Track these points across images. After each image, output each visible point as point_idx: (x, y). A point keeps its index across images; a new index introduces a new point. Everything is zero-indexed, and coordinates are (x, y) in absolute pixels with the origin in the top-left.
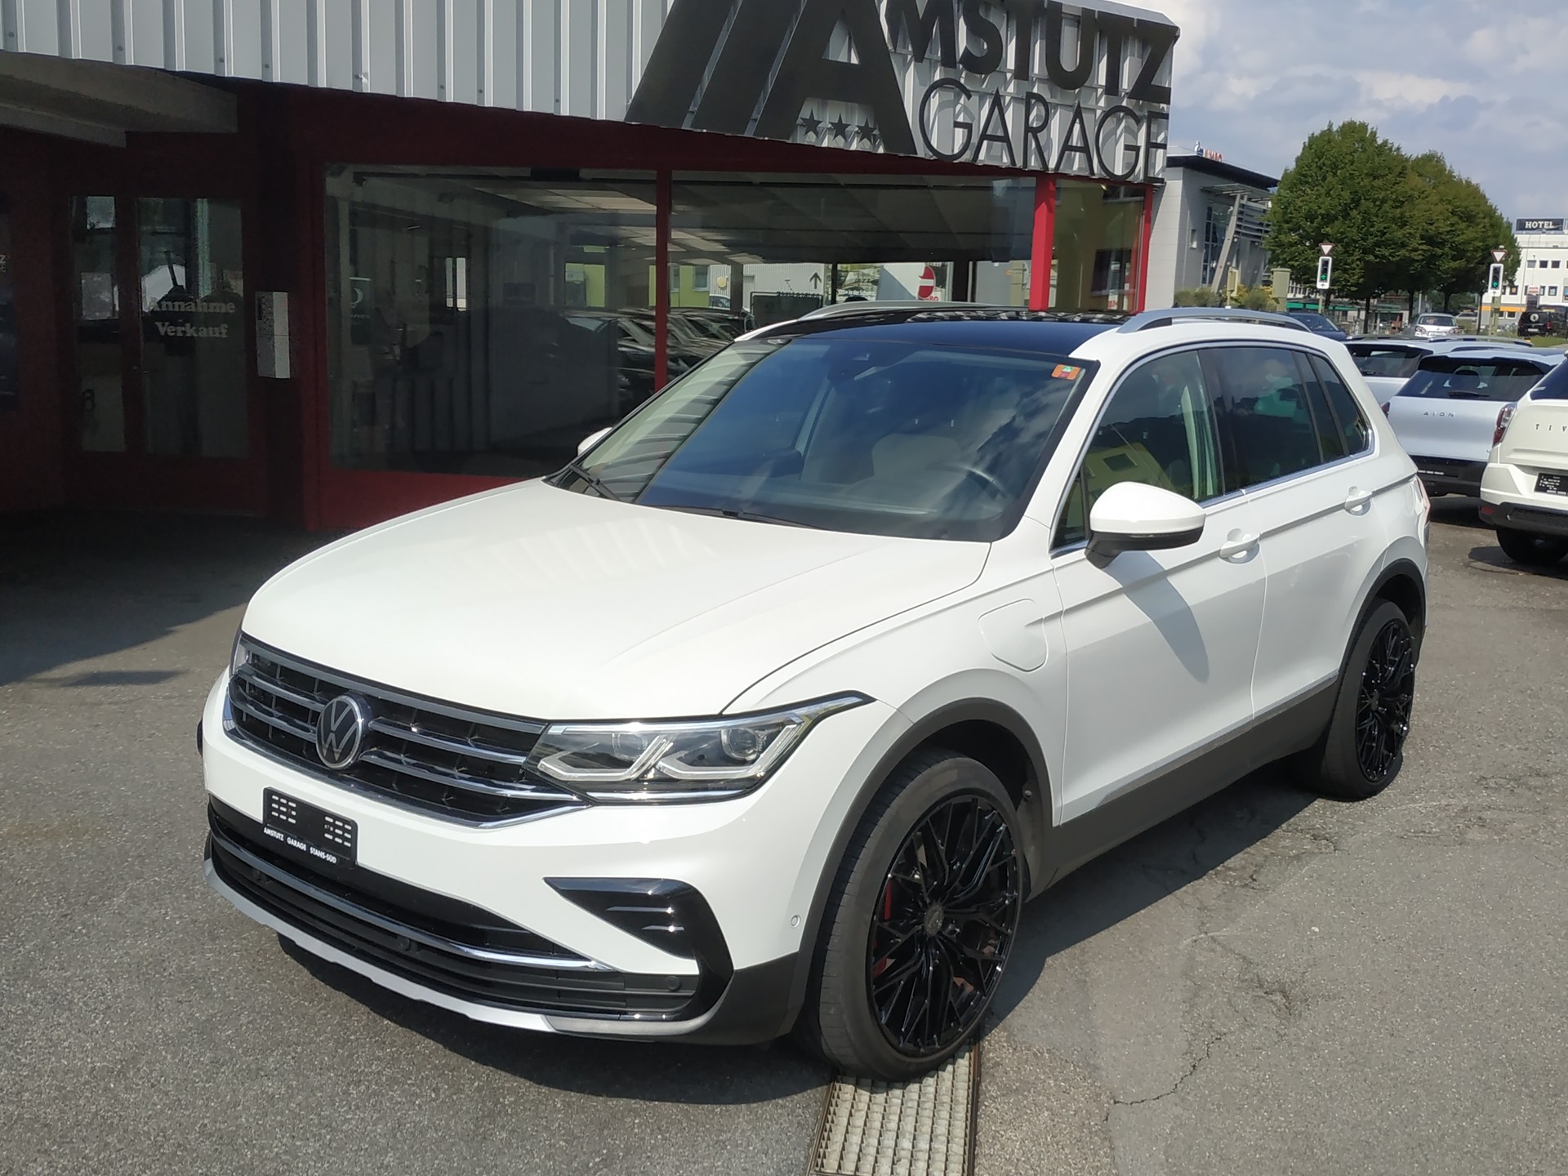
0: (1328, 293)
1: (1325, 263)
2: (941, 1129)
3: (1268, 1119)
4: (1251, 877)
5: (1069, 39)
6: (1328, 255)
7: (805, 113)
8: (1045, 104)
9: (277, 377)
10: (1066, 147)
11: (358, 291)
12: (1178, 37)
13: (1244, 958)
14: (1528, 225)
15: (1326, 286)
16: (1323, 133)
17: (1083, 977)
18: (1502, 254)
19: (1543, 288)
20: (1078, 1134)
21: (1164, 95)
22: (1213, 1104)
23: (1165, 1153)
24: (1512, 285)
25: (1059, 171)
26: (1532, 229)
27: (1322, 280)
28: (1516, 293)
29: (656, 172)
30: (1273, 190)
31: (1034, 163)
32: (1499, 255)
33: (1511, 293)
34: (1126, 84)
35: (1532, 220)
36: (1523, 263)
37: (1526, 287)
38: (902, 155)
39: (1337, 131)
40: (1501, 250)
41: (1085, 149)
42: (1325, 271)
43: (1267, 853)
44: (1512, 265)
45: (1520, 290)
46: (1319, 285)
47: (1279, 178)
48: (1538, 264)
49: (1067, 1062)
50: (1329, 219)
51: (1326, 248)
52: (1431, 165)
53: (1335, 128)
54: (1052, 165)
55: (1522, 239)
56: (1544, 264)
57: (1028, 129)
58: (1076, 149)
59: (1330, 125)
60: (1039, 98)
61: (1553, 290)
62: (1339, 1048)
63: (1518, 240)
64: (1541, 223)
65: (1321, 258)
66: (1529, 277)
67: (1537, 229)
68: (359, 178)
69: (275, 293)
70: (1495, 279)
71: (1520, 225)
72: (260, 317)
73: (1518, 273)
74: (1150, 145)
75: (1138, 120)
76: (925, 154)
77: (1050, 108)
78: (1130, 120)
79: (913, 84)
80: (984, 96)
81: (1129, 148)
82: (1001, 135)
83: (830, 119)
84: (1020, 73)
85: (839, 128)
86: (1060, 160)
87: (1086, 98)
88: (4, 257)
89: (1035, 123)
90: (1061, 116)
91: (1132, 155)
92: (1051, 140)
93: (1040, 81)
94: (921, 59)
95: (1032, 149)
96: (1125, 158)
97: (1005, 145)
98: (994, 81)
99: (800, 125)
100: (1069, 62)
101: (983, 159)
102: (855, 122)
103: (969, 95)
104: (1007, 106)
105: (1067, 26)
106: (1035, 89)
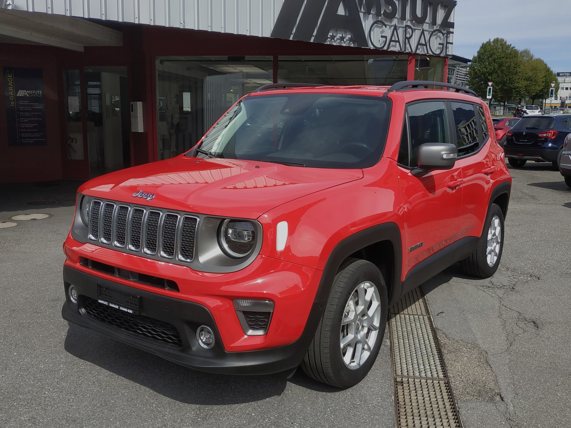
0: (491, 100)
1: (490, 89)
2: (432, 363)
3: (540, 359)
4: (513, 288)
5: (420, 5)
6: (491, 86)
7: (331, 34)
8: (412, 29)
9: (139, 132)
10: (419, 44)
11: (161, 102)
12: (456, 5)
13: (518, 312)
14: (561, 74)
15: (490, 97)
16: (487, 42)
17: (465, 318)
18: (554, 84)
19: (567, 97)
20: (478, 364)
21: (452, 25)
22: (520, 354)
23: (509, 369)
24: (556, 96)
25: (417, 53)
26: (562, 76)
27: (489, 95)
28: (557, 99)
29: (272, 56)
30: (469, 63)
31: (408, 50)
32: (553, 85)
33: (555, 99)
34: (439, 21)
35: (562, 73)
36: (560, 88)
37: (561, 97)
38: (363, 48)
39: (492, 42)
40: (554, 83)
42: (490, 92)
43: (516, 281)
44: (557, 89)
45: (559, 98)
46: (488, 97)
47: (472, 59)
48: (565, 89)
49: (468, 343)
50: (490, 74)
51: (490, 84)
52: (526, 53)
53: (491, 40)
54: (414, 51)
55: (560, 79)
56: (567, 89)
57: (406, 38)
58: (422, 45)
59: (490, 40)
60: (410, 27)
62: (558, 338)
63: (559, 80)
64: (565, 74)
65: (488, 87)
66: (562, 93)
67: (564, 76)
68: (162, 62)
69: (138, 102)
70: (552, 94)
71: (558, 74)
72: (132, 111)
73: (559, 92)
74: (447, 43)
75: (443, 34)
76: (372, 47)
77: (413, 30)
78: (440, 34)
79: (367, 23)
80: (391, 26)
81: (440, 44)
82: (397, 40)
83: (339, 35)
84: (403, 18)
85: (342, 38)
86: (417, 48)
87: (426, 27)
88: (41, 91)
89: (408, 36)
90: (417, 33)
91: (441, 46)
92: (414, 42)
93: (409, 20)
94: (369, 14)
95: (408, 46)
96: (439, 48)
97: (398, 44)
98: (395, 22)
99: (329, 38)
100: (419, 14)
101: (392, 49)
102: (348, 37)
103: (386, 26)
104: (399, 29)
105: (418, 1)
106: (408, 23)
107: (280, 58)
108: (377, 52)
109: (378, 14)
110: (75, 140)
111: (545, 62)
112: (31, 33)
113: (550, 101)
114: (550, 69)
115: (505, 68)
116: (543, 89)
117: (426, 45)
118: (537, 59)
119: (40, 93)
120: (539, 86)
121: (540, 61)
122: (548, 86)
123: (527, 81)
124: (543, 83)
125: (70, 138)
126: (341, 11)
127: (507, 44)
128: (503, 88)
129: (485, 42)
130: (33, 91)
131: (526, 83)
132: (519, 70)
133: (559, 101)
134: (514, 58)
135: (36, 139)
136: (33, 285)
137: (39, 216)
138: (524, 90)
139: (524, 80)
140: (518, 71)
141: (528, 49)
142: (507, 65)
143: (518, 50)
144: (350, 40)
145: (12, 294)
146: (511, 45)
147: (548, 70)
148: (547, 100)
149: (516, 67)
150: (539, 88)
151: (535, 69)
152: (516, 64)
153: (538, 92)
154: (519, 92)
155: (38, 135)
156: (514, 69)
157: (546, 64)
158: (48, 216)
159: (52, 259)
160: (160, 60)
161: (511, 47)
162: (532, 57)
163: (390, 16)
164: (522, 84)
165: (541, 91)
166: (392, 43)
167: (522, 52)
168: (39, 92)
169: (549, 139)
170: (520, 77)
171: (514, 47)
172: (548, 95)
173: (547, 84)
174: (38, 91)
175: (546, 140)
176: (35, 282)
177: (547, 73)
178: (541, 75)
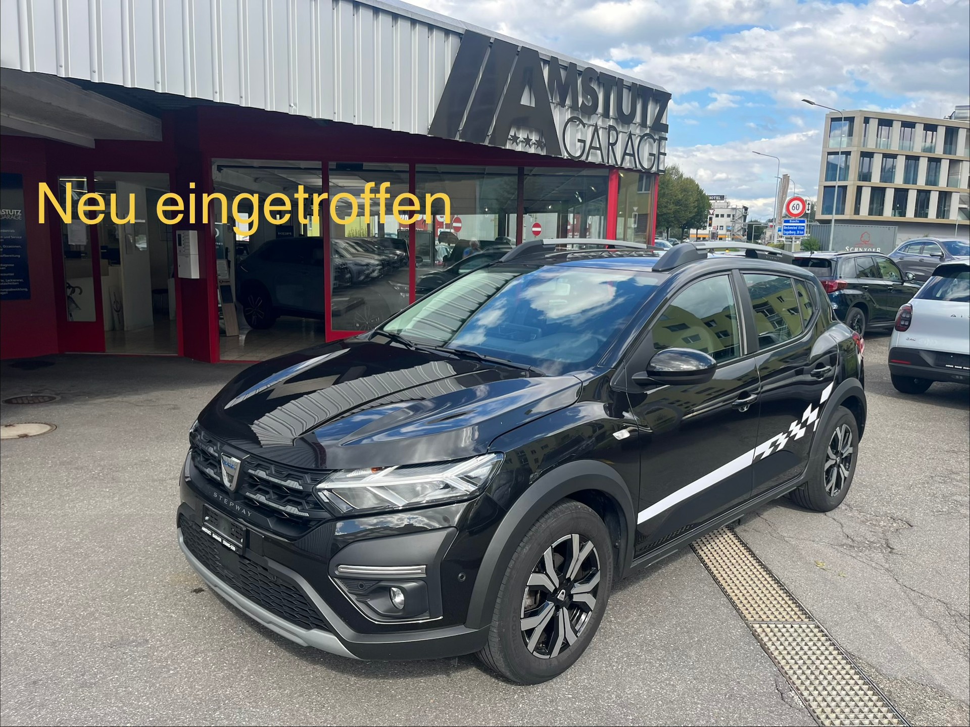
4: (888, 547)
5: (626, 96)
7: (512, 133)
8: (616, 131)
9: (193, 278)
10: (625, 153)
11: (217, 230)
12: (670, 99)
14: (714, 198)
21: (665, 128)
25: (622, 166)
29: (408, 165)
31: (611, 162)
34: (650, 123)
35: (714, 196)
36: (715, 215)
38: (553, 156)
41: (633, 155)
48: (720, 215)
51: (635, 209)
52: (675, 169)
54: (619, 163)
57: (609, 144)
58: (629, 155)
60: (613, 128)
61: (722, 228)
64: (717, 197)
68: (220, 168)
69: (190, 231)
71: (712, 198)
72: (180, 244)
74: (660, 153)
75: (655, 140)
76: (565, 155)
77: (618, 133)
78: (651, 141)
80: (589, 125)
81: (651, 154)
82: (598, 146)
84: (606, 114)
85: (527, 141)
86: (623, 159)
87: (633, 128)
88: (20, 211)
89: (611, 141)
90: (622, 137)
91: (653, 158)
92: (619, 150)
93: (613, 118)
94: (563, 105)
95: (611, 154)
96: (649, 160)
97: (599, 152)
98: (595, 119)
99: (510, 139)
100: (626, 110)
101: (590, 159)
102: (534, 138)
103: (584, 125)
104: (600, 132)
105: (625, 91)
106: (611, 123)
107: (419, 167)
108: (574, 163)
109: (574, 107)
110: (77, 290)
111: (696, 182)
112: (9, 115)
116: (695, 216)
118: (687, 179)
119: (19, 214)
120: (690, 212)
121: (690, 181)
123: (676, 206)
124: (695, 208)
125: (70, 287)
126: (526, 100)
130: (7, 210)
131: (675, 208)
135: (11, 290)
136: (61, 605)
137: (33, 429)
138: (673, 216)
139: (673, 204)
140: (667, 193)
141: (678, 165)
144: (539, 144)
145: (20, 634)
147: (700, 193)
148: (700, 231)
150: (691, 215)
151: (685, 191)
153: (689, 219)
154: (668, 220)
155: (15, 282)
157: (697, 185)
158: (48, 428)
159: (82, 532)
160: (218, 166)
162: (682, 176)
163: (590, 111)
165: (693, 219)
166: (593, 151)
167: (670, 169)
168: (17, 212)
173: (700, 210)
174: (15, 211)
176: (63, 595)
177: (699, 196)
178: (692, 198)
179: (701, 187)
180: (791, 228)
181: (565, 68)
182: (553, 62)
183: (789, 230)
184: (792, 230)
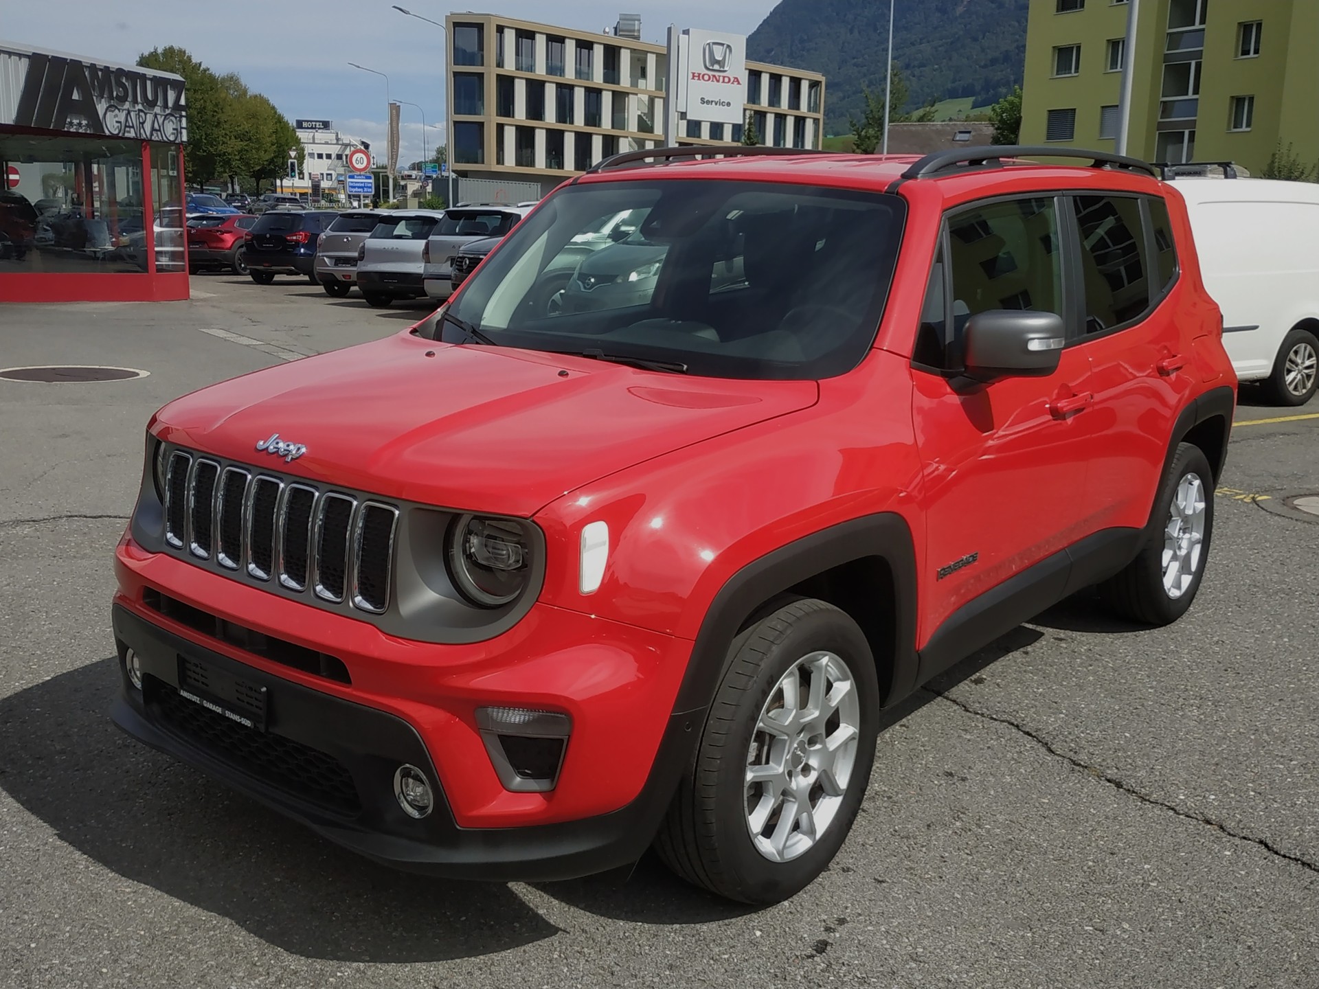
5: (149, 87)
7: (68, 120)
8: (144, 113)
10: (153, 129)
14: (305, 125)
18: (295, 153)
19: (322, 174)
24: (301, 173)
25: (152, 139)
26: (308, 128)
28: (303, 178)
31: (143, 136)
32: (292, 153)
33: (300, 178)
34: (170, 104)
35: (308, 121)
36: (307, 156)
37: (310, 174)
38: (101, 134)
39: (161, 54)
40: (294, 150)
44: (301, 158)
45: (306, 176)
48: (316, 156)
52: (232, 80)
54: (148, 136)
55: (302, 135)
56: (320, 156)
57: (140, 123)
60: (142, 111)
61: (329, 177)
63: (301, 139)
64: (314, 123)
66: (312, 166)
67: (312, 128)
70: (293, 170)
71: (300, 124)
73: (305, 165)
75: (176, 118)
76: (107, 133)
77: (146, 114)
78: (173, 118)
79: (101, 107)
80: (123, 110)
81: (174, 129)
82: (131, 125)
83: (76, 121)
84: (135, 102)
85: (80, 124)
86: (152, 134)
87: (157, 110)
89: (141, 121)
90: (150, 117)
91: (175, 132)
92: (148, 127)
93: (141, 104)
94: (103, 98)
95: (142, 131)
96: (173, 134)
97: (133, 129)
98: (127, 105)
99: (67, 124)
100: (150, 96)
101: (127, 135)
102: (84, 122)
103: (119, 110)
104: (132, 114)
105: (149, 83)
106: (140, 107)
108: (115, 139)
109: (111, 97)
111: (272, 102)
113: (289, 185)
114: (283, 118)
115: (196, 113)
116: (275, 157)
117: (160, 130)
118: (256, 96)
120: (266, 151)
121: (261, 101)
122: (282, 154)
123: (242, 140)
124: (273, 145)
126: (75, 96)
127: (194, 61)
128: (195, 154)
129: (146, 54)
131: (240, 145)
132: (223, 117)
133: (306, 183)
134: (210, 92)
138: (237, 157)
139: (236, 138)
140: (222, 120)
141: (236, 74)
142: (198, 105)
143: (217, 75)
144: (87, 125)
146: (200, 64)
147: (280, 120)
148: (284, 181)
149: (215, 111)
150: (267, 157)
151: (253, 117)
152: (217, 105)
153: (265, 163)
154: (227, 163)
156: (213, 116)
157: (273, 108)
161: (201, 68)
162: (245, 92)
163: (122, 99)
164: (234, 145)
165: (271, 161)
166: (127, 129)
167: (223, 79)
169: (301, 244)
170: (228, 133)
171: (208, 69)
172: (285, 170)
175: (297, 244)
177: (278, 125)
178: (267, 129)
179: (279, 111)
180: (358, 185)
181: (101, 70)
182: (93, 67)
183: (354, 187)
184: (359, 187)
